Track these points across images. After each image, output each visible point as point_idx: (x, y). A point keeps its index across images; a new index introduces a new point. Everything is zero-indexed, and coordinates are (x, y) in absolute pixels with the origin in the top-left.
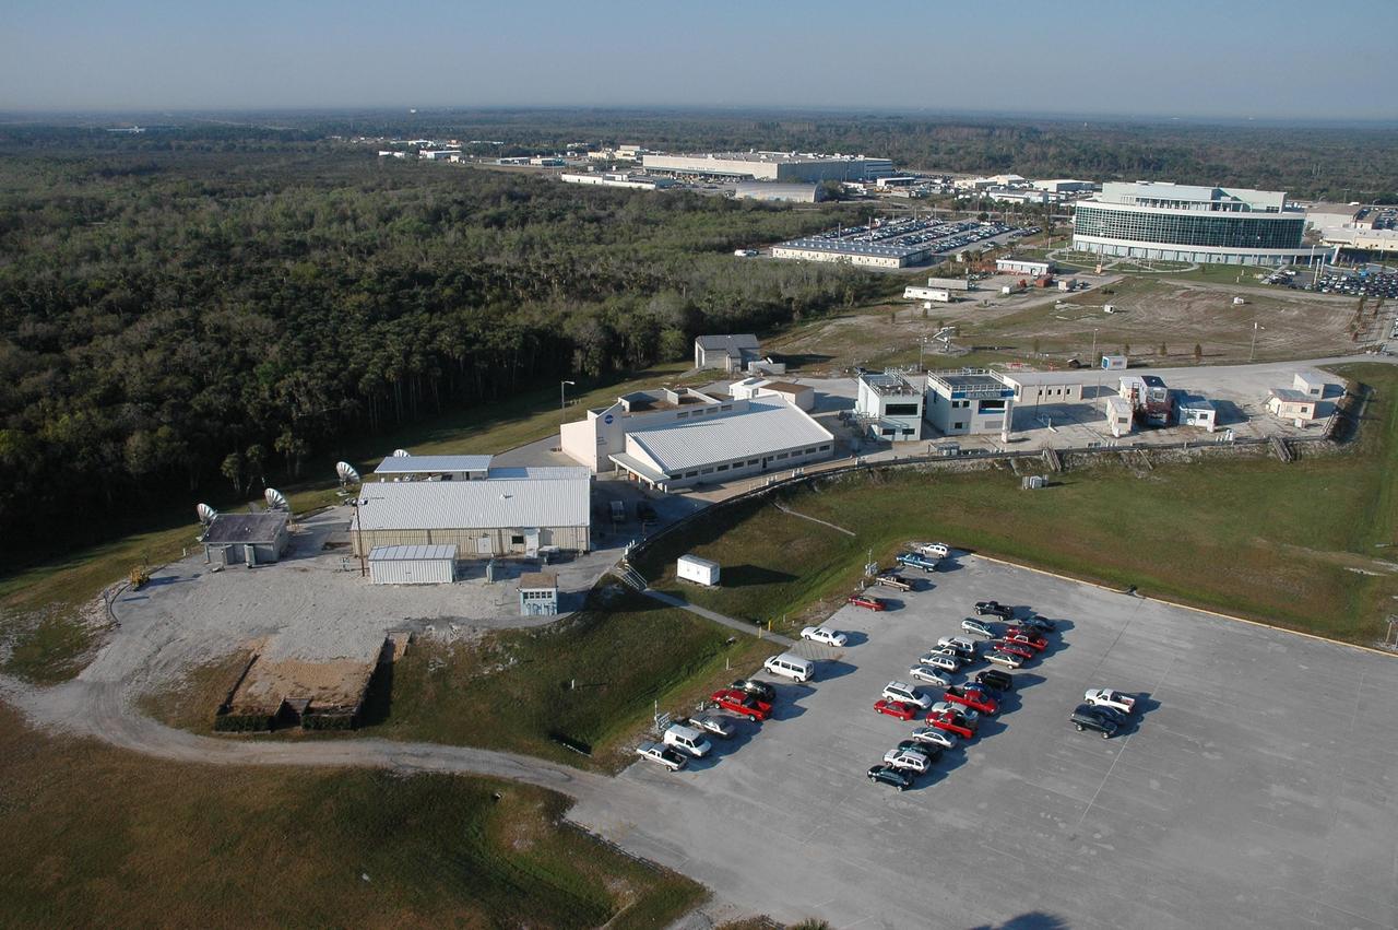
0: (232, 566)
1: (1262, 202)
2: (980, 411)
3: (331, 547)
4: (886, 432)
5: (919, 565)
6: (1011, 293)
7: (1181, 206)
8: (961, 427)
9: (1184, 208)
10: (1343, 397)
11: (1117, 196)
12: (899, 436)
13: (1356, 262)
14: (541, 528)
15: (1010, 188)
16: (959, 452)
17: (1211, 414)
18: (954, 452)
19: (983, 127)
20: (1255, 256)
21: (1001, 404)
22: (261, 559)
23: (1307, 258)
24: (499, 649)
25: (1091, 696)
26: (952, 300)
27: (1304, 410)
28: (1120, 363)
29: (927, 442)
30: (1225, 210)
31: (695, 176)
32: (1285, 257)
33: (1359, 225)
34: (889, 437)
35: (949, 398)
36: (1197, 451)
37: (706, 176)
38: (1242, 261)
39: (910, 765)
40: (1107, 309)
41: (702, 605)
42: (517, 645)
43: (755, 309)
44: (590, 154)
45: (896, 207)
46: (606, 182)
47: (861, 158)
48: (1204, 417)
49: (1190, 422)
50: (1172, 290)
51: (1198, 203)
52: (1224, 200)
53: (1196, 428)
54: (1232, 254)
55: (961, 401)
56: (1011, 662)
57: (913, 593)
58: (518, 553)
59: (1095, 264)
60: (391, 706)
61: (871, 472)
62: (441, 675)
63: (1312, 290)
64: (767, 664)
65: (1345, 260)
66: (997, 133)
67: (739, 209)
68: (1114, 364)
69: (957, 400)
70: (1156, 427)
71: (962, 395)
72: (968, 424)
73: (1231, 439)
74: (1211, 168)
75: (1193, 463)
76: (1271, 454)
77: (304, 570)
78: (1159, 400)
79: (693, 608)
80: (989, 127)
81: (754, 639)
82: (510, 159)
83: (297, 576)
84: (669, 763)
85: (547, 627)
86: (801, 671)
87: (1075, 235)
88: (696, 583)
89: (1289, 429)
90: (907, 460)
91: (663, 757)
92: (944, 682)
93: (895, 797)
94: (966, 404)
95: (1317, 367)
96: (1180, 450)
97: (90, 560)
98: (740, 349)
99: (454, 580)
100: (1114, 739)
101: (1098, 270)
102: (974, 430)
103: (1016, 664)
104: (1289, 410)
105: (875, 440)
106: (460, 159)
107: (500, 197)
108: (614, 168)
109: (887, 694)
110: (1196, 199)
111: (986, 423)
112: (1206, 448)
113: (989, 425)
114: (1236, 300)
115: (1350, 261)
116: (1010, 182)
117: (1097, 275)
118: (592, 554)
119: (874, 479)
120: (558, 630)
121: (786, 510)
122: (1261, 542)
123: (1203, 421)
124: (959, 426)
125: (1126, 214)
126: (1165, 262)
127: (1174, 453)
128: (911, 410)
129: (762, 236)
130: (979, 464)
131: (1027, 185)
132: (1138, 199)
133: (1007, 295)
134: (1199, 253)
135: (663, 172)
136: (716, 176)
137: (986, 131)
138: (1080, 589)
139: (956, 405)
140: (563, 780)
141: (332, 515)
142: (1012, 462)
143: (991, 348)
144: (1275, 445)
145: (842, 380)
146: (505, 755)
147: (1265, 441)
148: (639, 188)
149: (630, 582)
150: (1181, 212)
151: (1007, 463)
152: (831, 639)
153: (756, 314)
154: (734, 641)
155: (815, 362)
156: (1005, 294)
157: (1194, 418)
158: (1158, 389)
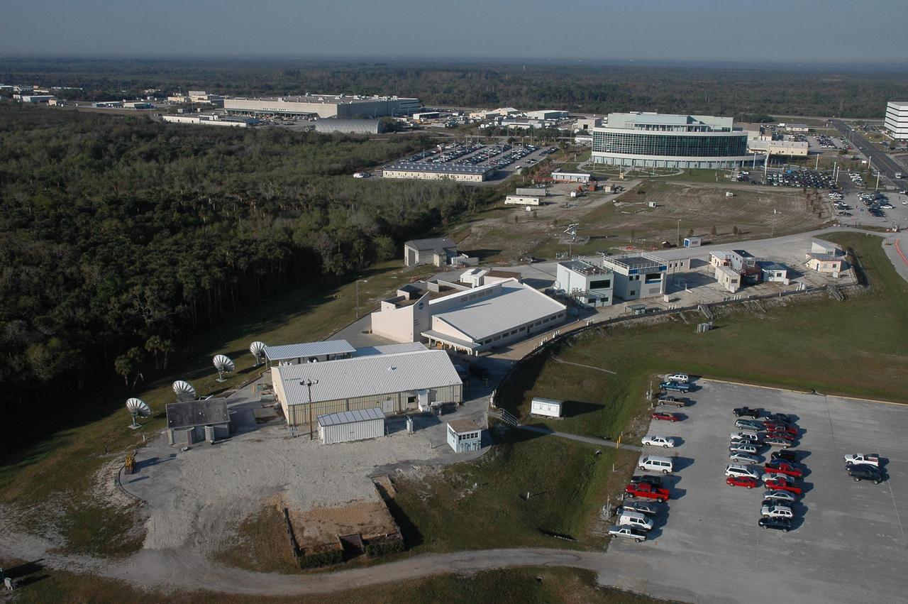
0: (197, 444)
1: (719, 125)
2: (646, 282)
3: (262, 422)
4: (590, 301)
5: (678, 389)
6: (577, 196)
7: (667, 129)
8: (634, 294)
9: (669, 130)
10: (846, 256)
11: (620, 123)
12: (599, 303)
13: (781, 163)
14: (430, 389)
15: (510, 118)
16: (646, 311)
17: (784, 273)
18: (643, 311)
19: (458, 71)
20: (718, 162)
21: (658, 276)
22: (219, 437)
23: (752, 162)
24: (460, 479)
25: (849, 459)
26: (541, 204)
27: (834, 266)
28: (696, 242)
29: (617, 306)
30: (696, 131)
31: (272, 115)
32: (737, 162)
33: (763, 138)
34: (592, 305)
35: (627, 274)
36: (787, 298)
37: (280, 115)
38: (710, 166)
39: (782, 515)
40: (651, 204)
41: (562, 431)
42: (470, 474)
43: (416, 218)
44: (170, 99)
45: (441, 135)
46: (203, 122)
47: (395, 98)
48: (779, 275)
49: (771, 279)
50: (680, 189)
51: (679, 126)
52: (694, 124)
53: (777, 283)
54: (704, 161)
55: (634, 275)
56: (785, 444)
57: (687, 408)
58: (413, 409)
59: (618, 173)
60: (419, 530)
61: (598, 329)
62: (432, 502)
63: (767, 185)
64: (641, 464)
65: (774, 162)
66: (469, 75)
67: (331, 141)
68: (693, 243)
69: (632, 275)
70: (752, 284)
71: (635, 272)
72: (639, 291)
73: (803, 288)
74: (640, 99)
75: (788, 306)
76: (830, 297)
77: (259, 441)
78: (751, 266)
79: (557, 434)
80: (461, 70)
81: (614, 449)
82: (104, 103)
83: (257, 446)
84: (637, 536)
85: (482, 458)
86: (668, 465)
87: (593, 152)
88: (547, 416)
89: (830, 279)
90: (616, 319)
91: (632, 533)
92: (756, 461)
93: (784, 536)
94: (638, 277)
95: (814, 237)
96: (777, 299)
97: (43, 456)
98: (444, 249)
99: (385, 434)
100: (881, 484)
101: (621, 177)
102: (642, 295)
103: (789, 445)
104: (825, 266)
105: (583, 308)
106: (57, 103)
107: (131, 136)
108: (199, 110)
109: (729, 473)
110: (675, 124)
111: (650, 289)
112: (792, 296)
113: (652, 291)
114: (727, 194)
115: (777, 163)
116: (509, 113)
117: (622, 180)
118: (465, 404)
119: (602, 334)
120: (490, 460)
121: (561, 361)
122: (864, 353)
123: (781, 278)
124: (633, 293)
125: (629, 136)
126: (659, 168)
127: (775, 300)
128: (605, 284)
129: (364, 162)
130: (661, 318)
131: (521, 115)
132: (636, 125)
133: (574, 199)
134: (682, 162)
135: (243, 112)
136: (288, 115)
137: (461, 74)
138: (783, 394)
139: (631, 278)
140: (576, 560)
141: (239, 397)
142: (681, 315)
143: (602, 237)
144: (831, 291)
145: (521, 266)
146: (523, 550)
147: (825, 289)
148: (237, 126)
149: (507, 421)
150: (666, 133)
151: (677, 316)
152: (666, 443)
153: (416, 221)
154: (600, 453)
155: (493, 254)
156: (573, 197)
157: (773, 276)
158: (750, 258)
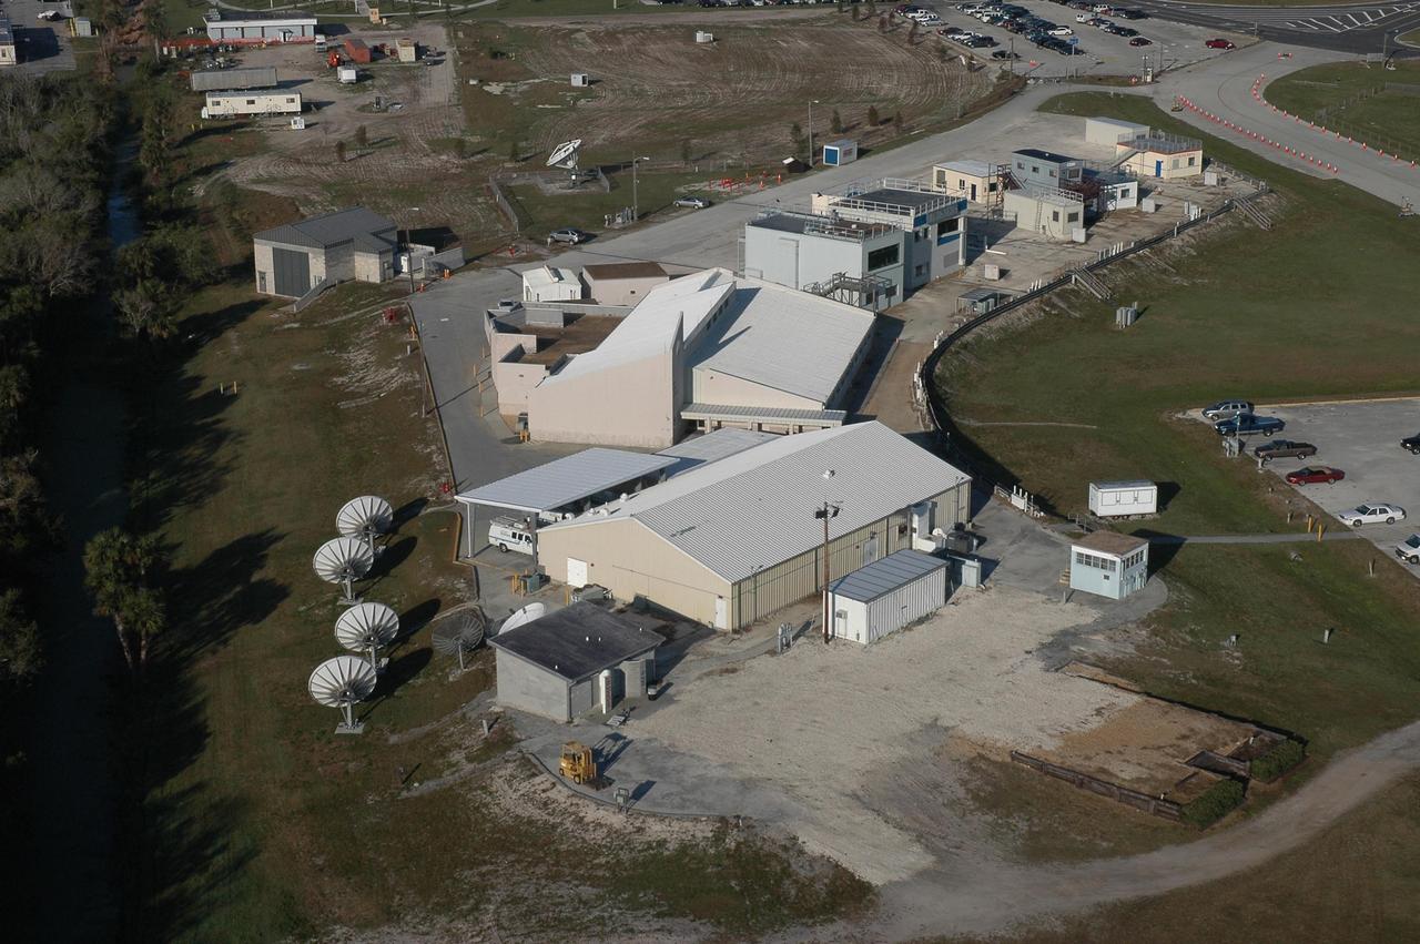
2: (940, 241)
8: (922, 272)
12: (883, 301)
14: (929, 500)
16: (996, 301)
17: (1133, 187)
18: (992, 302)
21: (956, 224)
27: (1191, 161)
28: (851, 152)
35: (913, 229)
36: (1185, 236)
40: (577, 81)
48: (1124, 193)
49: (1110, 206)
68: (845, 154)
69: (918, 229)
71: (922, 220)
72: (928, 265)
73: (1197, 213)
75: (1202, 254)
77: (729, 671)
78: (1075, 180)
81: (1316, 543)
88: (1128, 517)
94: (926, 233)
96: (1173, 242)
99: (945, 601)
101: (376, 19)
102: (935, 273)
104: (1175, 165)
111: (945, 258)
112: (1187, 232)
113: (947, 261)
119: (970, 360)
121: (973, 422)
123: (1127, 199)
127: (1171, 245)
128: (892, 255)
139: (918, 236)
142: (1055, 300)
147: (1226, 209)
156: (350, 83)
157: (1114, 198)
158: (1073, 164)
